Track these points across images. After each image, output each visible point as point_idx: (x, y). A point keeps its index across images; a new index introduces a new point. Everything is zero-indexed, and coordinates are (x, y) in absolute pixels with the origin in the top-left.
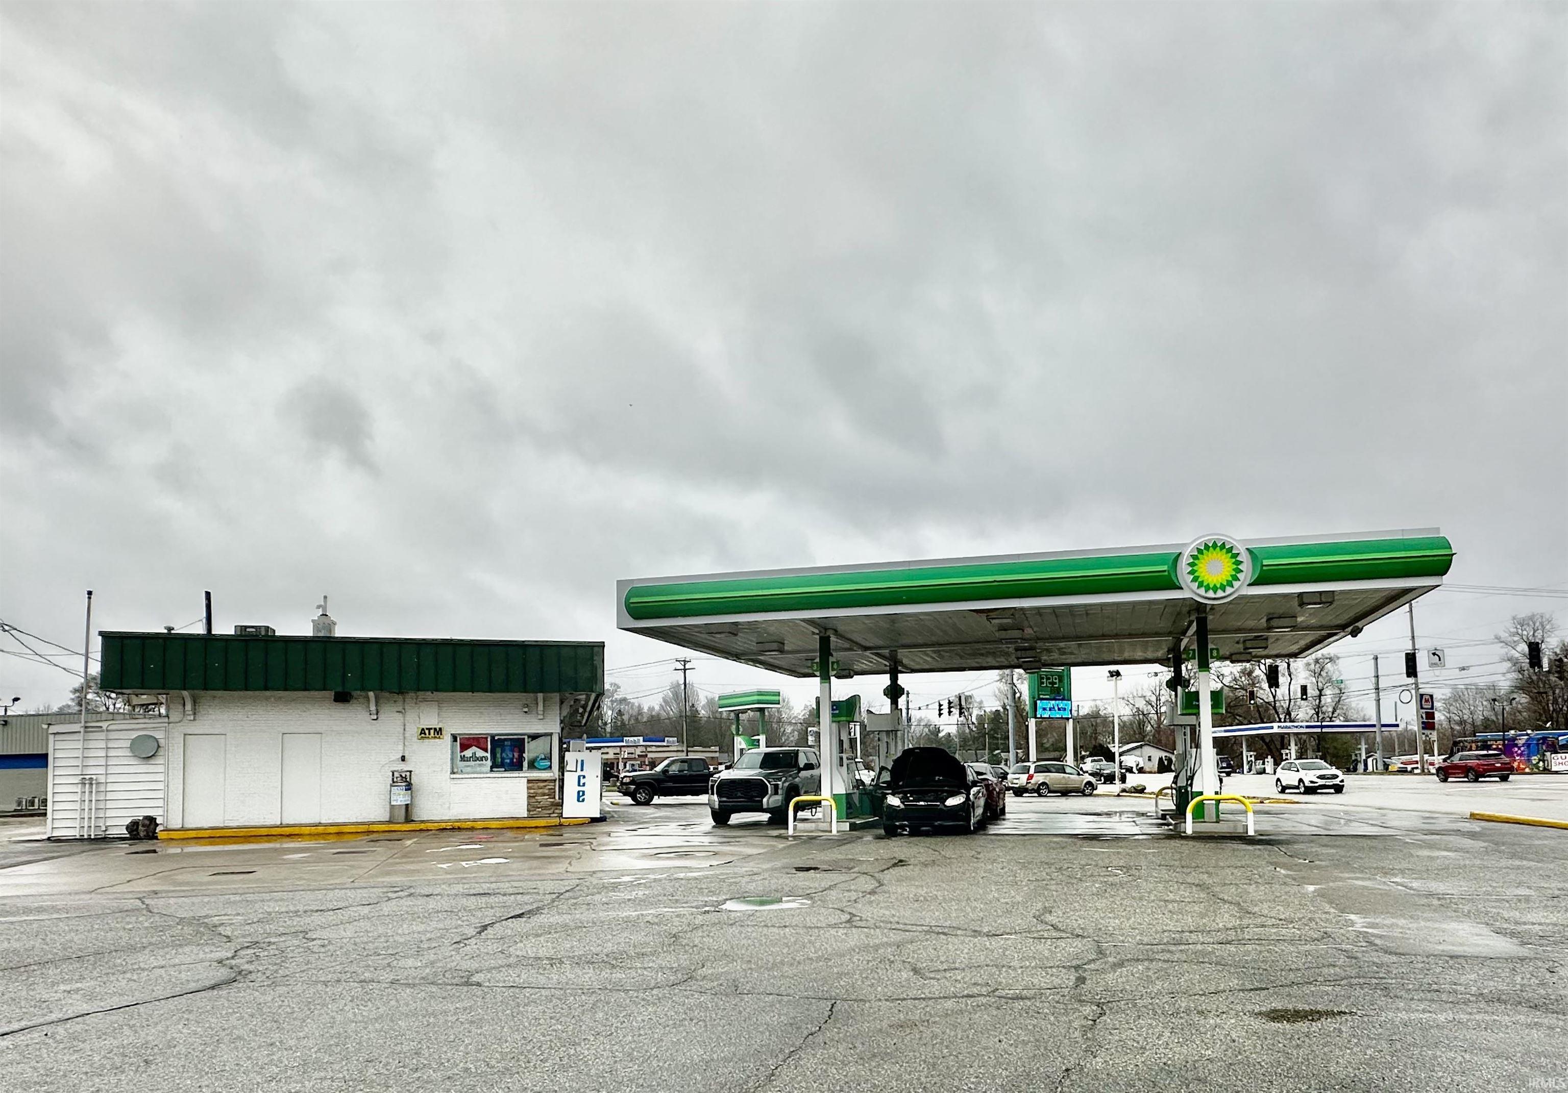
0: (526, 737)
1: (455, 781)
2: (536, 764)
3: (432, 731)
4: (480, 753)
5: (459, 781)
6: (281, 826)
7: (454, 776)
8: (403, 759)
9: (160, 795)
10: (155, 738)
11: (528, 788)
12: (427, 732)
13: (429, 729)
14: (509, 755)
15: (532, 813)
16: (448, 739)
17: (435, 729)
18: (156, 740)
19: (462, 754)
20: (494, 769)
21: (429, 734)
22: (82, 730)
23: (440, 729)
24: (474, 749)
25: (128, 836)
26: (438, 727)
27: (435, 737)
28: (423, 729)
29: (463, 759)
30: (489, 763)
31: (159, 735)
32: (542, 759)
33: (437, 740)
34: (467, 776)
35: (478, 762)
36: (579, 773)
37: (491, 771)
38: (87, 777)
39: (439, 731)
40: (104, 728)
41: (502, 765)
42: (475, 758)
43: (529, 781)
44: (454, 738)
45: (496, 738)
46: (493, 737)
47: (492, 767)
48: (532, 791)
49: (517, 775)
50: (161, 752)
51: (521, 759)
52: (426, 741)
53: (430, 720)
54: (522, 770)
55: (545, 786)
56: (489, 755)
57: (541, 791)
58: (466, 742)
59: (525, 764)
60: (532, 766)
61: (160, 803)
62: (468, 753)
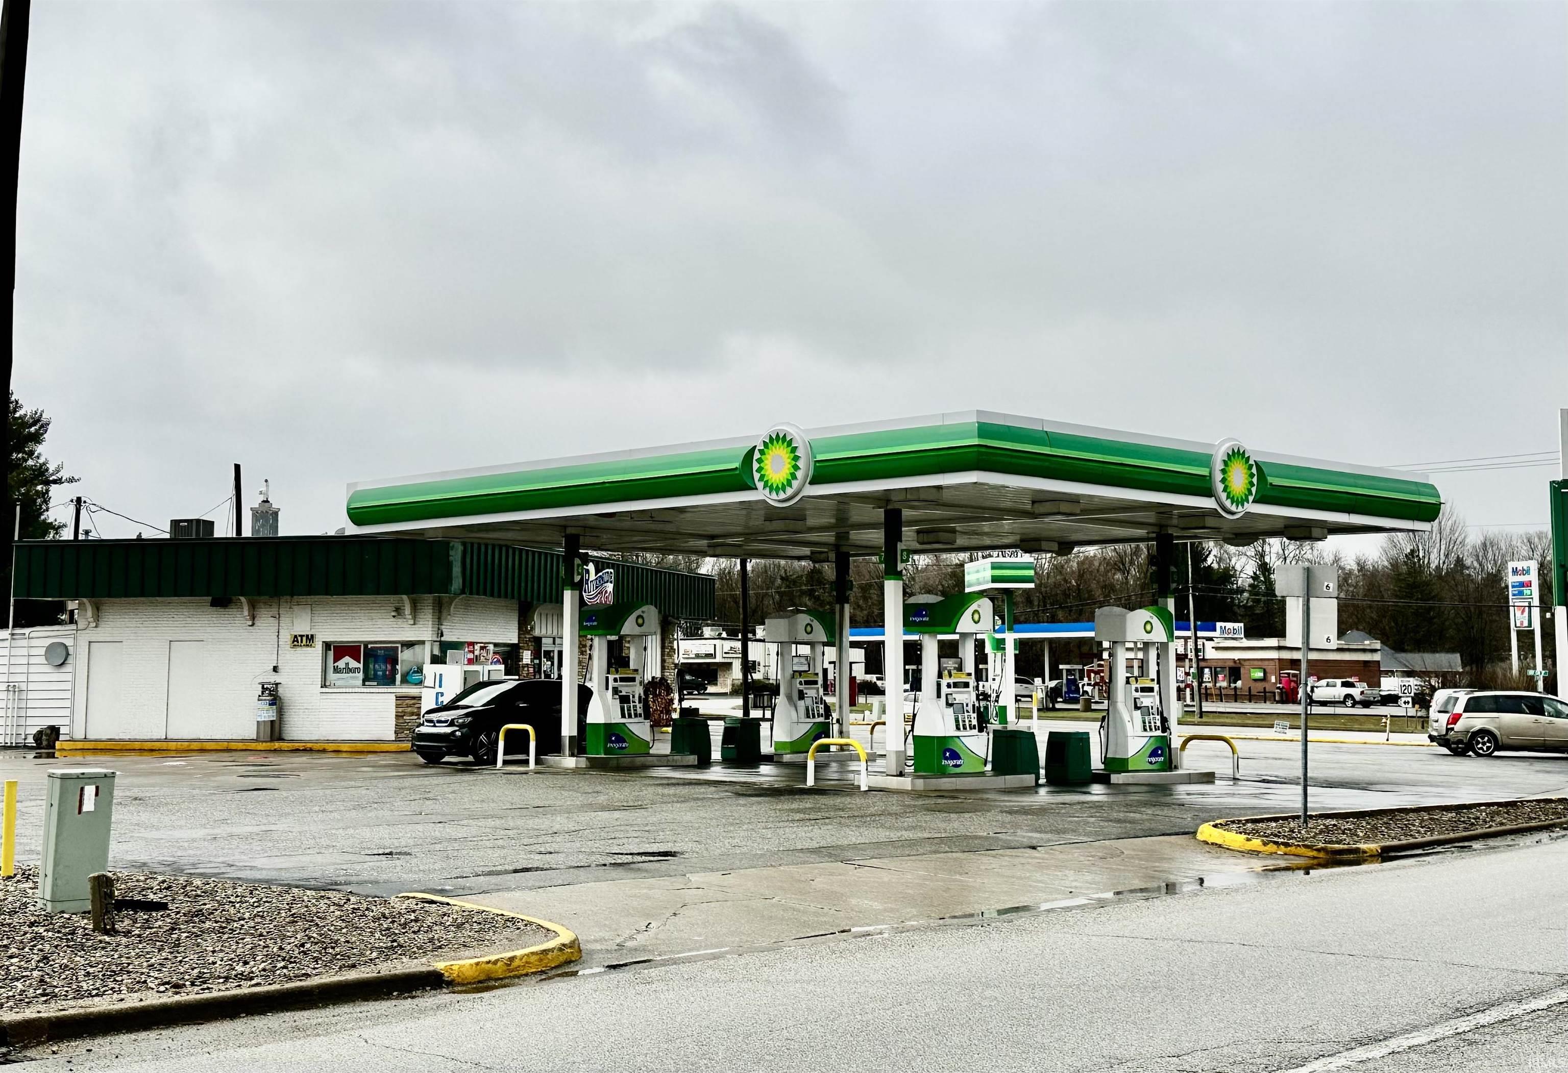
0: (399, 646)
1: (325, 696)
2: (408, 678)
3: (304, 639)
4: (353, 664)
5: (330, 696)
6: (166, 740)
7: (324, 690)
8: (275, 669)
9: (67, 704)
10: (65, 645)
11: (397, 706)
12: (299, 639)
13: (302, 636)
14: (381, 668)
15: (400, 735)
16: (319, 647)
17: (307, 636)
18: (66, 647)
19: (336, 664)
20: (367, 683)
21: (302, 642)
22: (9, 637)
23: (312, 636)
24: (347, 659)
25: (35, 745)
26: (309, 633)
27: (308, 645)
28: (296, 636)
29: (336, 670)
30: (361, 675)
31: (69, 642)
32: (415, 672)
33: (309, 649)
34: (338, 690)
35: (351, 674)
36: (438, 689)
37: (364, 685)
38: (12, 684)
39: (311, 638)
40: (27, 635)
41: (375, 678)
42: (348, 670)
43: (398, 698)
44: (327, 646)
45: (369, 646)
46: (366, 644)
47: (364, 681)
48: (400, 710)
49: (386, 690)
50: (70, 660)
51: (394, 672)
52: (299, 649)
53: (302, 626)
54: (395, 685)
55: (414, 704)
56: (361, 666)
57: (409, 709)
58: (340, 650)
59: (398, 677)
60: (404, 681)
61: (67, 712)
62: (341, 664)
